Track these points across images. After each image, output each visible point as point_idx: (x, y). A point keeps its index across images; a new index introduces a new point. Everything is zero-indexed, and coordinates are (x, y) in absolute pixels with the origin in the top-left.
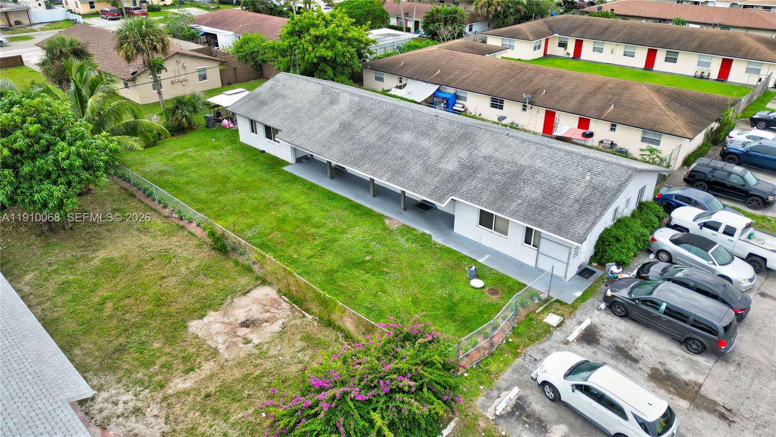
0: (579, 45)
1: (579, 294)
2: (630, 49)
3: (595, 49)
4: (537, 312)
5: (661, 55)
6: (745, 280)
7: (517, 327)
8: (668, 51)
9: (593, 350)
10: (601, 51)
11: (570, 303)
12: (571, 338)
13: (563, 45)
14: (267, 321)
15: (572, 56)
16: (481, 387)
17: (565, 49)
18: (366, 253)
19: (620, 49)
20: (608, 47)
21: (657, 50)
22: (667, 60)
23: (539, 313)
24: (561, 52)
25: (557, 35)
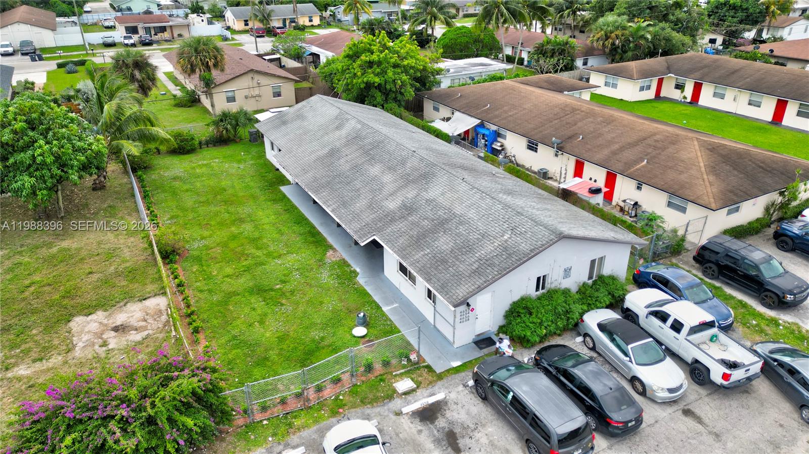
0: (697, 89)
1: (456, 364)
2: (756, 97)
3: (715, 95)
4: (394, 374)
5: (792, 109)
6: (662, 389)
7: (360, 386)
8: (801, 104)
9: (420, 428)
10: (722, 97)
11: (438, 372)
12: (405, 410)
13: (680, 87)
14: (136, 330)
15: (689, 100)
16: (270, 439)
17: (682, 92)
18: (280, 281)
19: (745, 97)
20: (730, 93)
21: (788, 101)
22: (799, 114)
23: (396, 375)
24: (676, 95)
25: (673, 75)
